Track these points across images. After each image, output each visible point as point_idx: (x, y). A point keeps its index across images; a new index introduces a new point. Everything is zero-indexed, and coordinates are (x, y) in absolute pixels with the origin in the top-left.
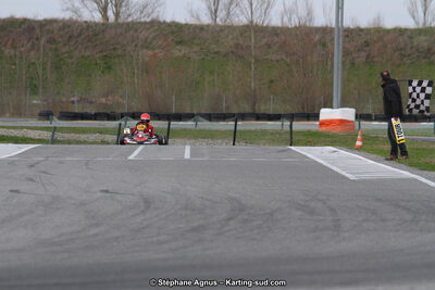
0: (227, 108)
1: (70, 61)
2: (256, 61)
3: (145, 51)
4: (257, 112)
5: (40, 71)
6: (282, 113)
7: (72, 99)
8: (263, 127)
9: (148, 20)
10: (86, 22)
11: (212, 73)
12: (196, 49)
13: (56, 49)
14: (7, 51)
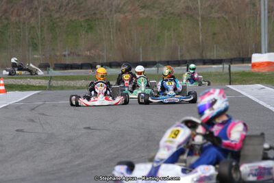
0: (181, 56)
1: (60, 24)
2: (203, 18)
3: (118, 14)
4: (204, 58)
5: (39, 33)
6: (223, 58)
7: (64, 53)
8: (210, 70)
11: (169, 29)
12: (157, 11)
13: (51, 16)
14: (14, 19)
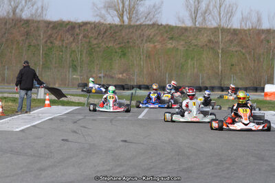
0: (203, 83)
1: (98, 49)
2: (223, 51)
3: (148, 44)
4: (222, 86)
5: (79, 57)
7: (100, 75)
9: (151, 23)
10: (109, 24)
11: (192, 59)
12: (183, 43)
13: (89, 42)
14: (57, 43)
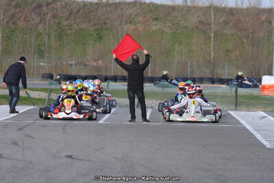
1: (69, 32)
3: (128, 25)
7: (71, 62)
9: (132, 0)
10: (83, 2)
11: (180, 44)
12: (169, 24)
13: (59, 23)
14: (21, 24)
